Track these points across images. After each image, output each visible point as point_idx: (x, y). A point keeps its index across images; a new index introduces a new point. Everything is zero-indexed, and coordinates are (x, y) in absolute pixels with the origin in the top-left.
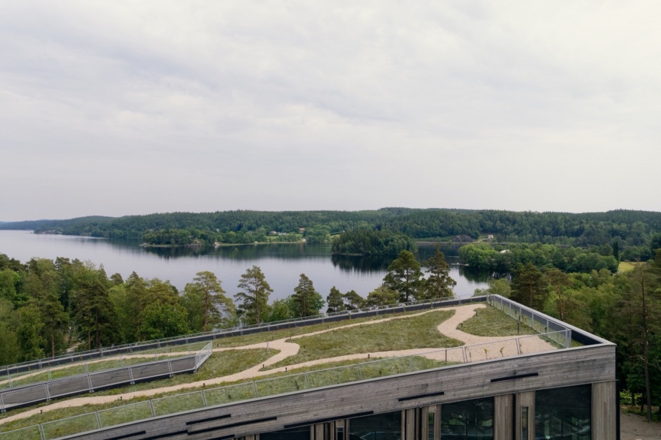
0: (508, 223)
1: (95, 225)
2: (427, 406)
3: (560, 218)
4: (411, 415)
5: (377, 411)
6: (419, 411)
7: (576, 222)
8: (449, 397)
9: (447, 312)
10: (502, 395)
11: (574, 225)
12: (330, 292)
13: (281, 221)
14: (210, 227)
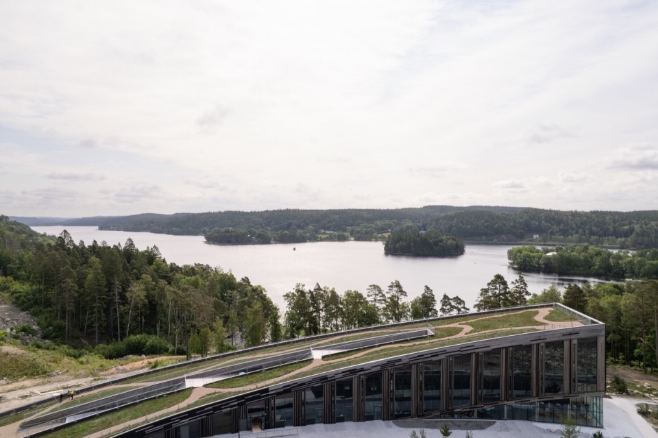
0: (553, 222)
1: (152, 222)
2: (541, 343)
3: (608, 218)
4: (535, 346)
5: (523, 344)
6: (538, 345)
7: (626, 222)
8: (548, 340)
9: (534, 312)
10: (566, 340)
11: (624, 225)
12: (442, 297)
13: (328, 219)
14: (261, 225)
